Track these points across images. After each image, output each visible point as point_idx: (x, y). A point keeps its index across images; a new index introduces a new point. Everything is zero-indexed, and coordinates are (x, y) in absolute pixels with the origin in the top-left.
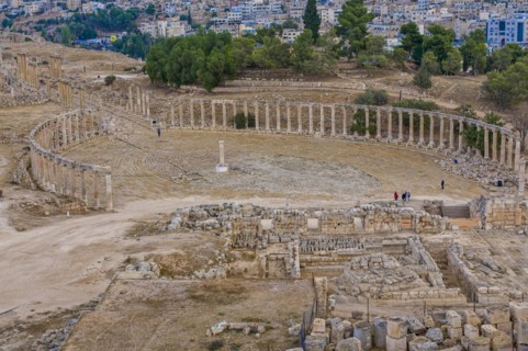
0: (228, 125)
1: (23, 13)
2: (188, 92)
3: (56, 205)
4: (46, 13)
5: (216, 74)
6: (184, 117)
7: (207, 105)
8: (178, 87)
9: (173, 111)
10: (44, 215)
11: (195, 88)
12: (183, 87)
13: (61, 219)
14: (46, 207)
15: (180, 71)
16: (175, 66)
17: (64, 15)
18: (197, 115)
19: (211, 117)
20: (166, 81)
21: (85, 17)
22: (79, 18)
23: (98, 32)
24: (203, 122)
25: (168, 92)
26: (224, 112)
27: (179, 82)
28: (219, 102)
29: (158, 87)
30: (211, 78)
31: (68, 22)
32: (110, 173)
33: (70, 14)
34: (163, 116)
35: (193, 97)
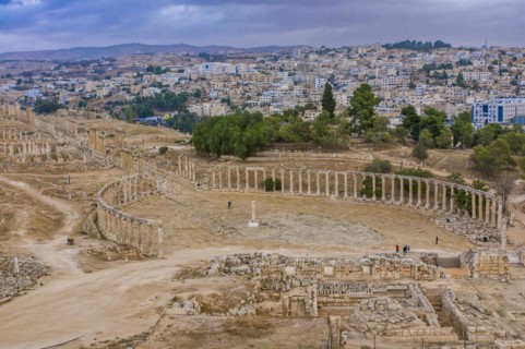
0: (259, 188)
1: (95, 96)
2: (226, 160)
3: (117, 252)
4: (114, 96)
5: (248, 146)
6: (223, 181)
7: (242, 172)
8: (219, 157)
9: (214, 176)
10: (106, 260)
11: (232, 157)
12: (223, 157)
13: (121, 264)
14: (109, 253)
15: (221, 144)
16: (216, 140)
17: (129, 98)
18: (234, 180)
19: (245, 181)
20: (209, 152)
21: (144, 99)
22: (140, 100)
23: (155, 112)
24: (238, 185)
25: (211, 160)
26: (256, 177)
27: (219, 153)
28: (252, 169)
29: (202, 156)
30: (245, 149)
31: (131, 103)
32: (161, 226)
33: (133, 97)
34: (206, 180)
35: (230, 165)
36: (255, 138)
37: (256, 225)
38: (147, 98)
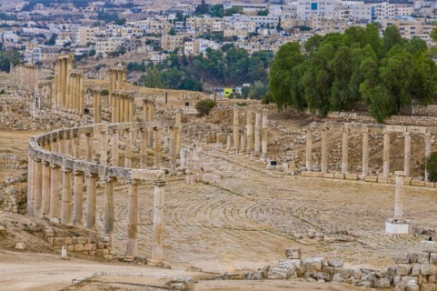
0: (413, 172)
1: (93, 53)
2: (340, 121)
3: (45, 238)
4: (128, 54)
6: (330, 160)
7: (375, 142)
8: (325, 115)
10: (13, 248)
11: (354, 115)
12: (334, 115)
14: (25, 236)
15: (329, 84)
16: (321, 74)
17: (155, 57)
18: (355, 158)
19: (380, 162)
20: (303, 106)
24: (365, 167)
25: (304, 121)
26: (407, 149)
27: (325, 107)
28: (398, 129)
35: (352, 128)
36: (411, 72)
37: (403, 229)
38: (192, 58)
